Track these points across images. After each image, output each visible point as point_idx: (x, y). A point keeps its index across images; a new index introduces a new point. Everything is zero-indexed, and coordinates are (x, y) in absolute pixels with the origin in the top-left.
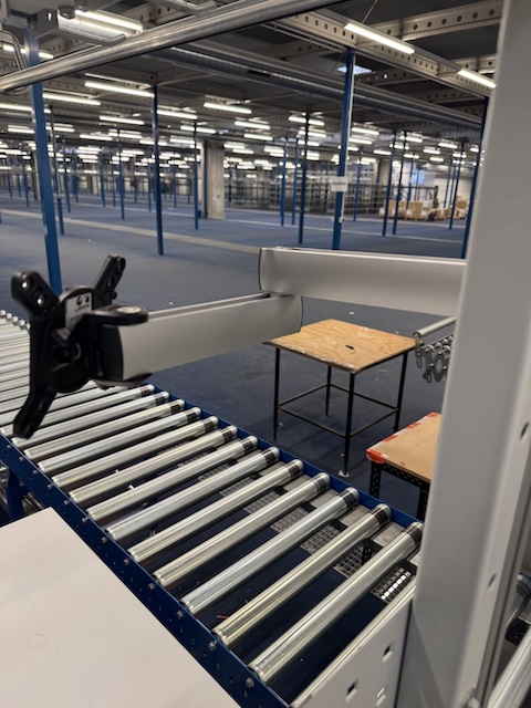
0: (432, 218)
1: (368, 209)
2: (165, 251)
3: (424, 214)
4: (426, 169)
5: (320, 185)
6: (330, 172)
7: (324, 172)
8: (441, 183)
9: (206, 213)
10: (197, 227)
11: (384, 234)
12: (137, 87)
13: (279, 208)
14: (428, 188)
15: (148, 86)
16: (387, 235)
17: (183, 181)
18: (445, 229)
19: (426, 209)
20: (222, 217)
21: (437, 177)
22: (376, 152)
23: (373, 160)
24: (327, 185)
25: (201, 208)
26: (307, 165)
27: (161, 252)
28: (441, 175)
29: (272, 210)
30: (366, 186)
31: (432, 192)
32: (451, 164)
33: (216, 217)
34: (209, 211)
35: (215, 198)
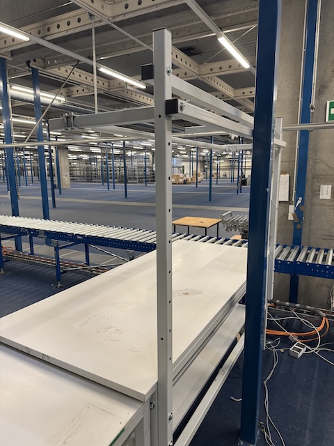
0: (185, 182)
1: (150, 179)
2: (56, 206)
3: (181, 180)
4: (177, 157)
8: (186, 164)
10: (60, 193)
12: (30, 119)
13: (101, 181)
14: (179, 167)
17: (29, 168)
18: (194, 187)
19: (182, 178)
20: (69, 187)
21: (183, 161)
22: (152, 149)
23: (150, 154)
25: (56, 183)
26: (110, 156)
28: (185, 160)
30: (148, 167)
31: (182, 169)
32: (190, 155)
33: (65, 188)
34: (61, 185)
35: (64, 177)
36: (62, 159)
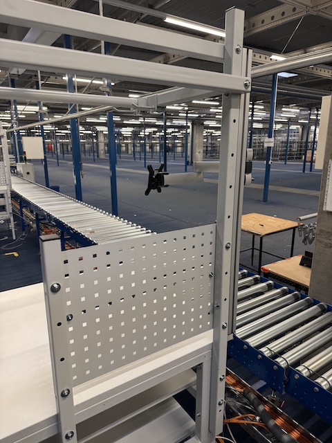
1: (295, 156)
7: (266, 135)
9: (192, 162)
10: (186, 170)
11: (304, 172)
16: (306, 172)
17: (179, 145)
22: (300, 121)
23: (299, 127)
24: (263, 143)
25: (189, 159)
30: (294, 142)
35: (197, 154)
36: (197, 135)
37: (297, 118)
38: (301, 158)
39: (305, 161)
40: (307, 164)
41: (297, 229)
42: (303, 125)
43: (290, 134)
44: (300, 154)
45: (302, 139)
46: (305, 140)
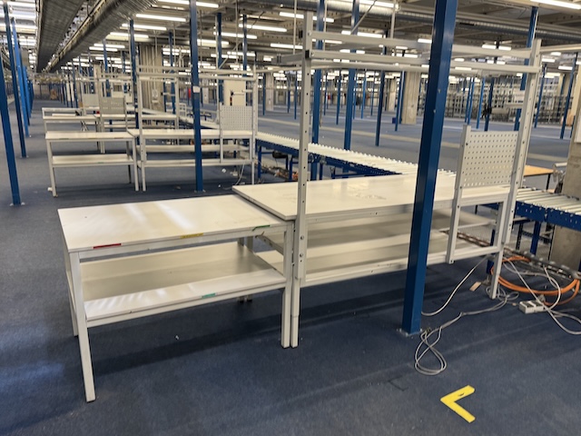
1: (550, 117)
2: (380, 144)
5: (504, 96)
6: (513, 85)
7: (508, 85)
9: (401, 119)
10: (396, 130)
11: (562, 137)
12: (374, 32)
13: (464, 115)
15: (382, 31)
16: (564, 138)
20: (414, 123)
22: (560, 68)
23: (558, 75)
24: (510, 97)
27: (377, 144)
29: (457, 117)
30: (549, 97)
33: (407, 122)
34: (403, 118)
35: (409, 108)
36: (411, 83)
37: (557, 63)
38: (558, 120)
39: (564, 125)
40: (566, 128)
41: (552, 176)
42: (566, 74)
43: (545, 85)
44: (558, 115)
45: (562, 93)
46: (566, 94)
